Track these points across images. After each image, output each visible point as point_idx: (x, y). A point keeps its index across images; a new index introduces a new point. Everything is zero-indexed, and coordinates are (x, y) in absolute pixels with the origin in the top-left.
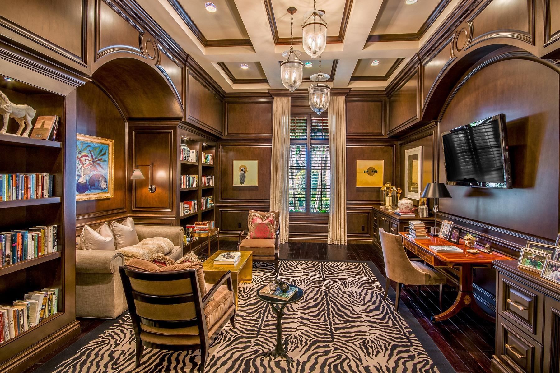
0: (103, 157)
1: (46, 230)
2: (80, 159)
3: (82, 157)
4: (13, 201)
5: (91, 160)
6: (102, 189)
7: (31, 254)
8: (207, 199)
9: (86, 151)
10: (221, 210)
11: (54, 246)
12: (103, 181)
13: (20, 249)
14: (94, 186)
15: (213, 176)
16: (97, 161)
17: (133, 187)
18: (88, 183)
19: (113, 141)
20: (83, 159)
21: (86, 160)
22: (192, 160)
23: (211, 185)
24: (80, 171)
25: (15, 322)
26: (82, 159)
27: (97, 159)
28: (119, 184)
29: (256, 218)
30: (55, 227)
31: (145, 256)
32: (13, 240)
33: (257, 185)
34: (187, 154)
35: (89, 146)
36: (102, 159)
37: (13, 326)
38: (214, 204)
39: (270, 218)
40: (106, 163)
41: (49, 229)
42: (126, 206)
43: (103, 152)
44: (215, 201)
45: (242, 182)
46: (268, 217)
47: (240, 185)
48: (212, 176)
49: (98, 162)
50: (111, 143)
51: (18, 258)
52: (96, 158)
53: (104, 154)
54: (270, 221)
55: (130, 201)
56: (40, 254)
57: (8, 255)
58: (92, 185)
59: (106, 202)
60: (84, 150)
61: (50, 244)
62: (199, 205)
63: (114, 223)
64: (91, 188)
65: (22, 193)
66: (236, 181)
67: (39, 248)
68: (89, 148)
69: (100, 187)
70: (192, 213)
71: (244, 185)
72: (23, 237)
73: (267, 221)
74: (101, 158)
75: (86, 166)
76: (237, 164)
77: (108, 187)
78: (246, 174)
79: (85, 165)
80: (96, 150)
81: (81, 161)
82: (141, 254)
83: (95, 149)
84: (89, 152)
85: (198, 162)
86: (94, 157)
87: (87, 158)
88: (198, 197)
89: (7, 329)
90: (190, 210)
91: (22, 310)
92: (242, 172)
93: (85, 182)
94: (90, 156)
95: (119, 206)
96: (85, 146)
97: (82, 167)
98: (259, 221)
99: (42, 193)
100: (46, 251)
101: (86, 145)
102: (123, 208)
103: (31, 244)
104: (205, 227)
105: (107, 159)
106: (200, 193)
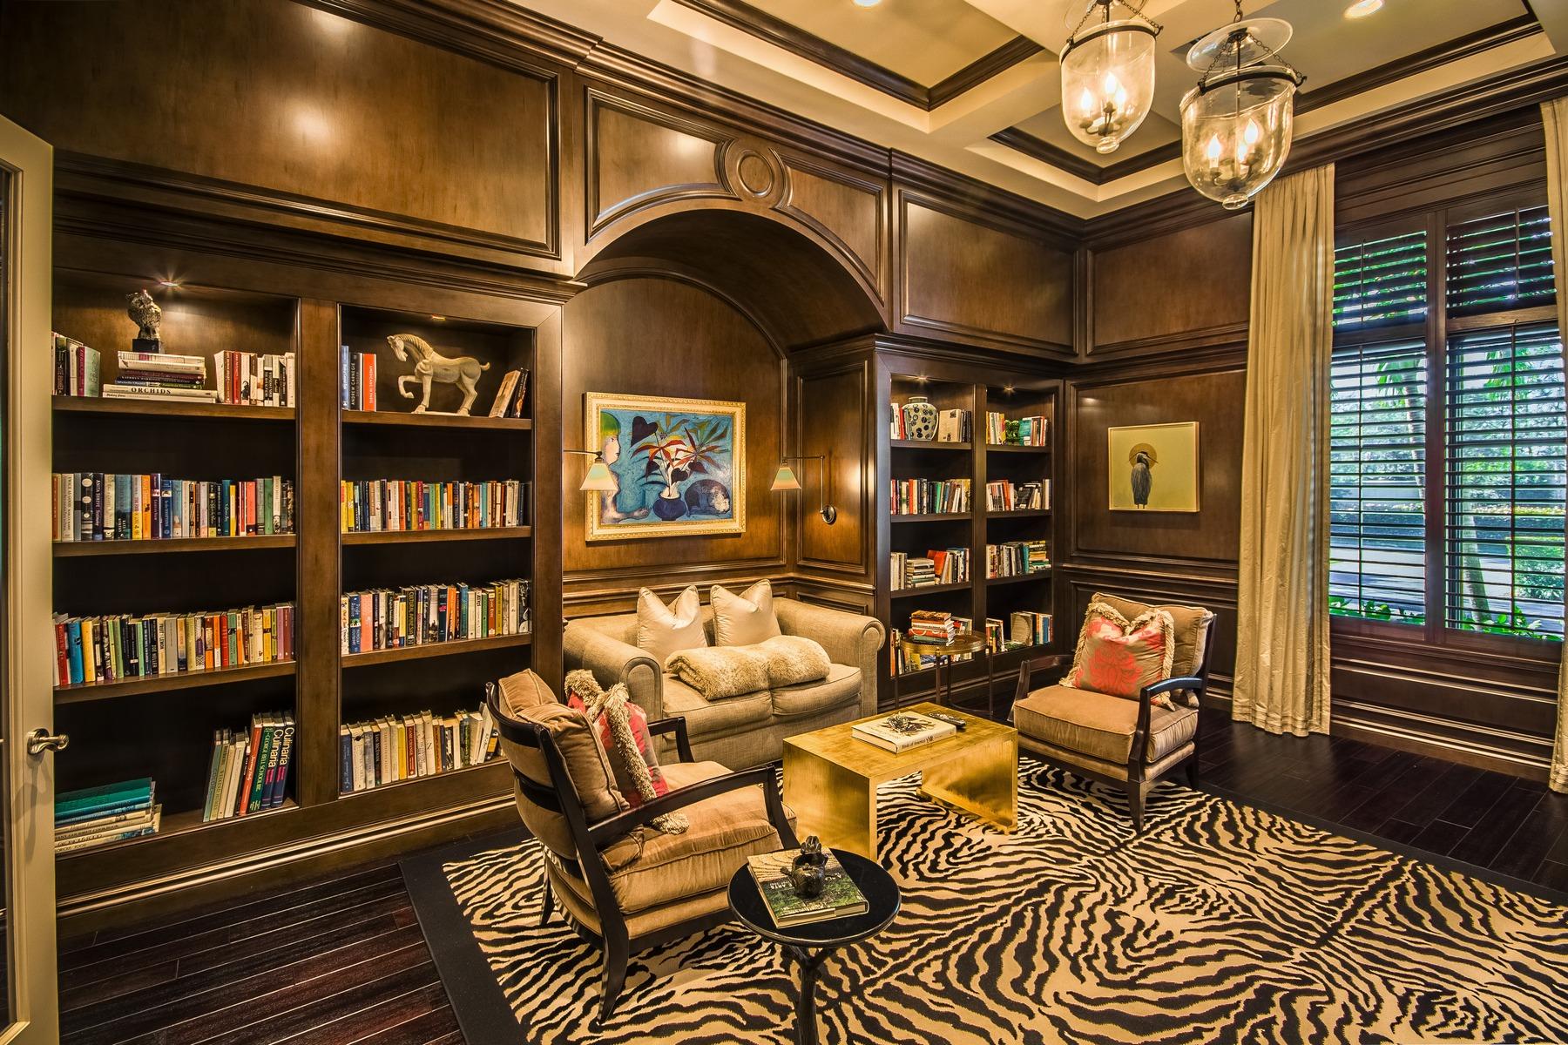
0: (720, 443)
1: (505, 589)
2: (664, 451)
3: (669, 445)
4: (448, 532)
5: (692, 450)
6: (717, 513)
7: (475, 630)
8: (1021, 547)
9: (677, 432)
10: (1076, 585)
11: (521, 620)
12: (720, 496)
13: (453, 618)
14: (698, 505)
15: (1047, 481)
16: (703, 451)
17: (798, 509)
18: (683, 499)
19: (744, 404)
20: (672, 449)
21: (678, 450)
22: (949, 436)
23: (1036, 504)
24: (664, 473)
25: (436, 747)
26: (667, 449)
27: (704, 448)
28: (761, 502)
29: (1099, 619)
30: (525, 585)
31: (723, 676)
32: (442, 601)
33: (1194, 509)
34: (924, 420)
35: (685, 421)
36: (716, 447)
37: (431, 751)
38: (1049, 563)
39: (1149, 628)
40: (726, 455)
41: (511, 587)
42: (785, 553)
43: (719, 432)
44: (1057, 554)
45: (1141, 498)
46: (1144, 623)
47: (1135, 508)
48: (1041, 482)
49: (707, 454)
50: (738, 410)
51: (450, 634)
52: (702, 445)
53: (722, 436)
54: (1145, 640)
55: (792, 542)
56: (492, 632)
57: (433, 624)
58: (693, 505)
59: (729, 541)
60: (674, 429)
61: (513, 616)
62: (977, 563)
63: (716, 589)
64: (690, 509)
65: (465, 518)
66: (1120, 497)
67: (489, 622)
68: (686, 425)
69: (711, 509)
70: (947, 585)
71: (1147, 508)
72: (460, 598)
73: (1132, 639)
74: (714, 444)
75: (678, 464)
76: (1122, 440)
77: (731, 508)
78: (1152, 470)
79: (676, 462)
80: (700, 428)
81: (667, 454)
82: (714, 669)
83: (699, 425)
84: (685, 433)
85: (971, 441)
86: (697, 443)
87: (680, 446)
88: (971, 539)
89: (421, 755)
90: (940, 577)
91: (451, 729)
92: (1139, 466)
93: (677, 496)
94: (687, 441)
95: (765, 553)
96: (674, 422)
97: (668, 466)
98: (1108, 632)
99: (504, 519)
100: (505, 628)
101: (680, 419)
102: (777, 558)
103: (474, 613)
104: (938, 629)
105: (729, 447)
106: (979, 529)
